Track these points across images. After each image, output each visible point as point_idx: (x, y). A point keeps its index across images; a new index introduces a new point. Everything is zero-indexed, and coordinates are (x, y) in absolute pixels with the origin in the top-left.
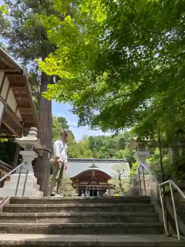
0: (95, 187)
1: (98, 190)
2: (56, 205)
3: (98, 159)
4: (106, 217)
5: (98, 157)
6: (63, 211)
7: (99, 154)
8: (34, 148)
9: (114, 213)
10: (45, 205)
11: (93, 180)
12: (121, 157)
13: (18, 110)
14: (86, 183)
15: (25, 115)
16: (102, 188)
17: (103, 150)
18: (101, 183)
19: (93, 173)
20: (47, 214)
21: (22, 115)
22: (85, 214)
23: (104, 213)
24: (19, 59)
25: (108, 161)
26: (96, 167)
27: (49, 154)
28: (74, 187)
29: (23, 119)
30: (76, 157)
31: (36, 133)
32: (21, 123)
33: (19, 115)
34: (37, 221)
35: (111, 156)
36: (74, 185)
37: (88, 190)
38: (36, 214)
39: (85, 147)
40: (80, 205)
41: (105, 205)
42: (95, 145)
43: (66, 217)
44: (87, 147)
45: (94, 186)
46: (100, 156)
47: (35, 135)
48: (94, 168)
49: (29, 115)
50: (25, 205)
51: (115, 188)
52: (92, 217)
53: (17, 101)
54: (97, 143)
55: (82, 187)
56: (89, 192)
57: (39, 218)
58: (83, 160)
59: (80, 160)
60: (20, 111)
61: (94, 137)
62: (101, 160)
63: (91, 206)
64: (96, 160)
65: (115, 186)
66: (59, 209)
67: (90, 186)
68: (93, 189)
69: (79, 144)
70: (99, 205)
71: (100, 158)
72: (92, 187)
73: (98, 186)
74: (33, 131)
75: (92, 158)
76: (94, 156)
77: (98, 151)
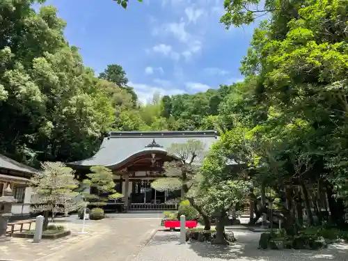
3: (176, 131)
5: (176, 128)
7: (177, 124)
11: (155, 169)
12: (211, 127)
14: (144, 174)
17: (184, 117)
19: (154, 156)
25: (186, 134)
26: (158, 146)
35: (197, 125)
39: (156, 114)
44: (160, 112)
46: (179, 127)
48: (154, 149)
54: (176, 107)
58: (144, 134)
59: (139, 134)
61: (171, 97)
67: (148, 178)
71: (180, 129)
75: (167, 131)
76: (170, 127)
77: (176, 119)
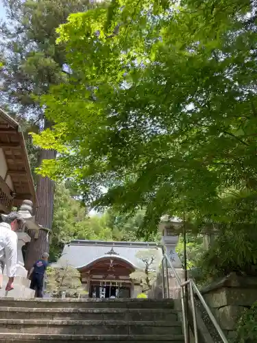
0: (113, 283)
1: (117, 288)
2: (49, 310)
3: (120, 242)
4: (113, 327)
5: (120, 239)
6: (58, 318)
7: (121, 234)
8: (26, 228)
9: (124, 322)
10: (35, 309)
11: (111, 273)
13: (8, 176)
14: (101, 277)
15: (18, 183)
16: (123, 283)
17: (126, 229)
18: (121, 277)
19: (112, 261)
20: (36, 321)
21: (13, 183)
22: (86, 322)
23: (110, 321)
24: (15, 105)
25: (133, 244)
26: (115, 253)
27: (48, 235)
28: (82, 282)
29: (14, 186)
30: (88, 238)
31: (30, 208)
32: (11, 193)
33: (9, 182)
34: (22, 329)
36: (84, 280)
37: (103, 287)
38: (22, 321)
39: (102, 224)
40: (81, 310)
41: (114, 310)
42: (116, 221)
43: (61, 326)
44: (105, 223)
45: (112, 280)
46: (122, 237)
47: (29, 210)
48: (112, 255)
49: (22, 183)
50: (8, 308)
51: (141, 284)
52: (94, 326)
53: (8, 164)
55: (94, 282)
56: (105, 290)
57: (25, 326)
58: (98, 243)
59: (94, 243)
60: (12, 177)
62: (123, 243)
63: (95, 311)
64: (116, 244)
65: (141, 282)
66: (53, 315)
67: (105, 281)
68: (111, 285)
69: (94, 219)
70: (105, 310)
71: (122, 240)
72: (108, 283)
73: (117, 281)
74: (27, 205)
75: (111, 241)
76: (114, 237)
77: (120, 230)
